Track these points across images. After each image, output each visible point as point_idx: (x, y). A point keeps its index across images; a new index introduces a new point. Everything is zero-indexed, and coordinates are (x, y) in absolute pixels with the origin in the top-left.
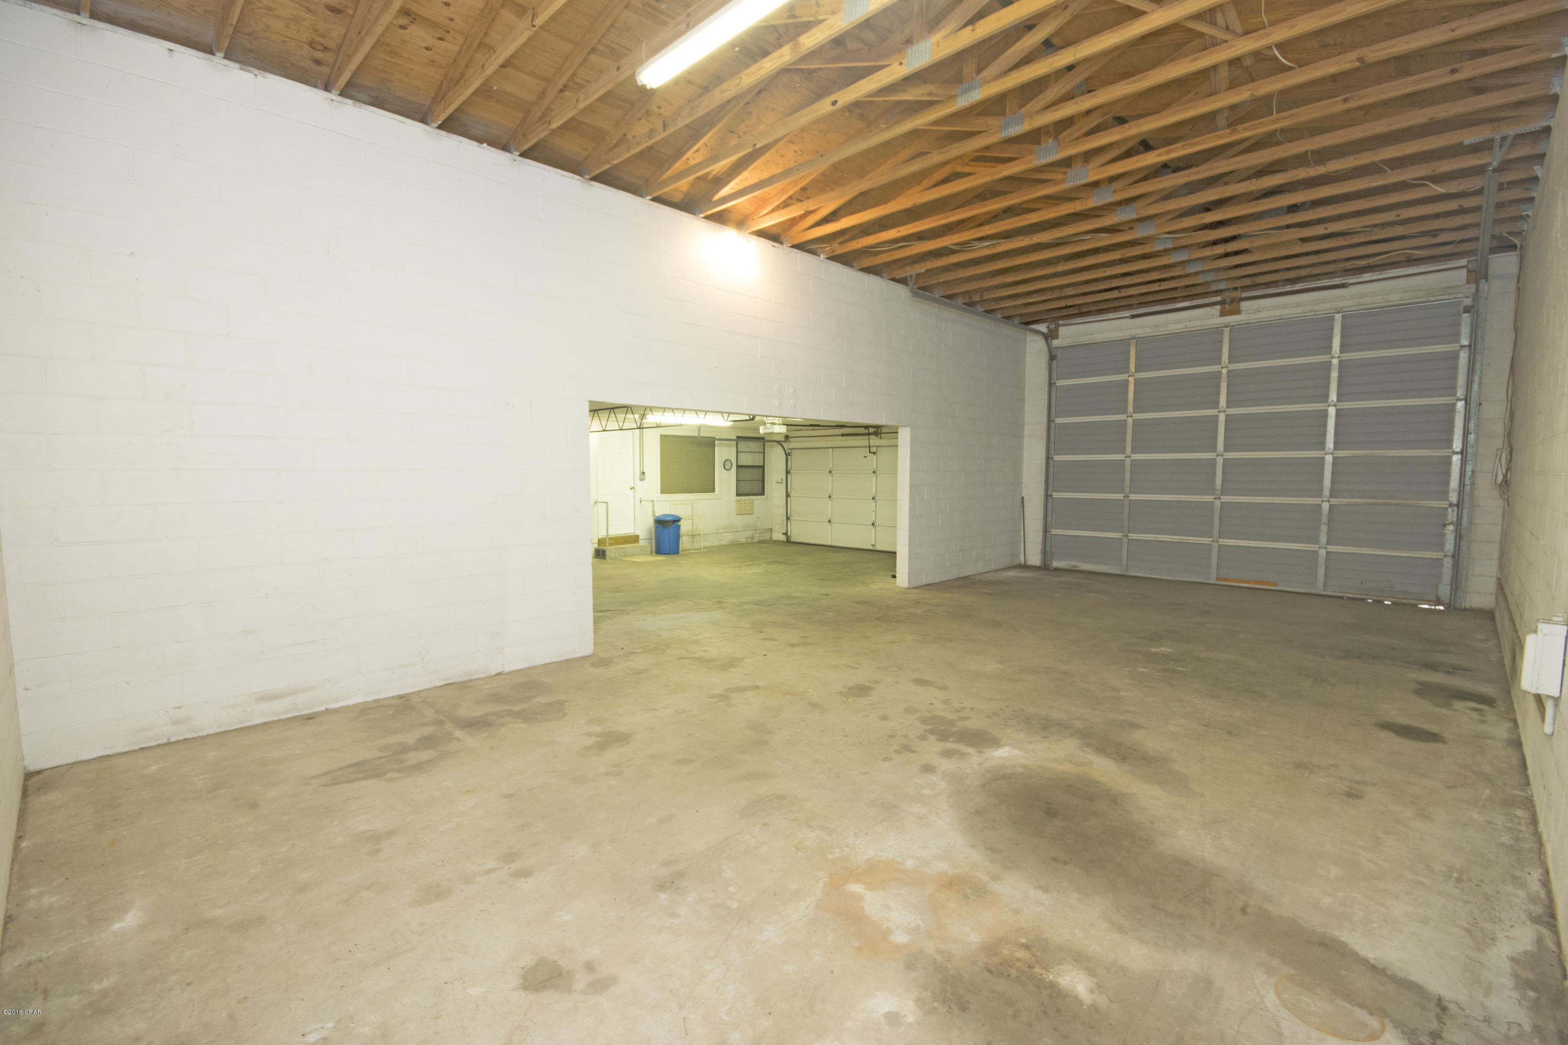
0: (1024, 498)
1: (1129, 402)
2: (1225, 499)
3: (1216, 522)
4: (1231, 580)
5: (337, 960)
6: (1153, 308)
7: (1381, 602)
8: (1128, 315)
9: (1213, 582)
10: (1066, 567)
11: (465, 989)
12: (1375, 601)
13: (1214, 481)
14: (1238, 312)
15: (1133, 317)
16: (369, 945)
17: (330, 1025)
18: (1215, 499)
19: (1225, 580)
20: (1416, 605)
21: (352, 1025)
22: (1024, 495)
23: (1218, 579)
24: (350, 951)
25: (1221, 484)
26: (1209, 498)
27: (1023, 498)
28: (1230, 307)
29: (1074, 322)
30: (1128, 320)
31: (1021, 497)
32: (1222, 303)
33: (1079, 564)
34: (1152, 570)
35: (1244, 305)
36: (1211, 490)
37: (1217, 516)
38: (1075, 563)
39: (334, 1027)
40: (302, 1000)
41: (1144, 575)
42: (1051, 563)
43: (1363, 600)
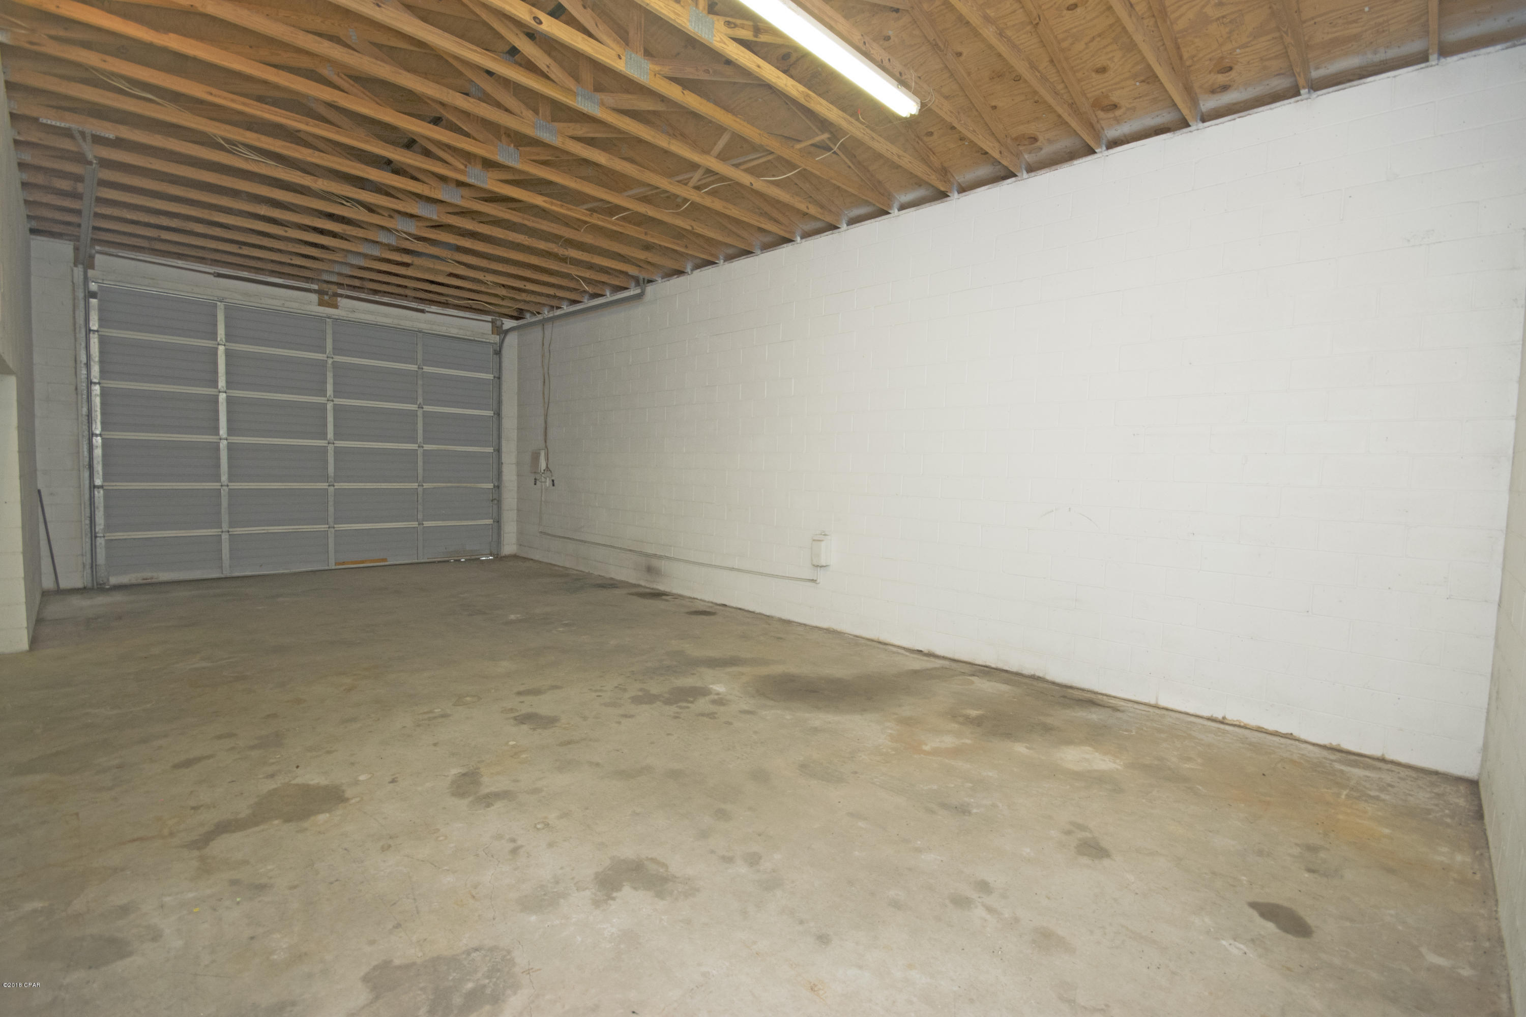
0: (42, 491)
1: (220, 375)
2: (338, 485)
3: (331, 509)
4: (348, 563)
5: (1174, 973)
6: (240, 272)
7: (459, 561)
8: (212, 271)
9: (333, 568)
10: (134, 581)
11: (1133, 883)
12: (455, 561)
13: (326, 468)
14: (336, 306)
15: (219, 275)
16: (1141, 958)
17: (1224, 942)
18: (329, 486)
19: (344, 563)
20: (479, 559)
21: (1212, 930)
22: (40, 486)
23: (336, 564)
24: (1158, 968)
25: (333, 471)
26: (324, 485)
27: (39, 492)
28: (328, 299)
29: (120, 254)
30: (211, 277)
31: (37, 491)
32: (319, 292)
33: (155, 575)
34: (261, 566)
35: (342, 302)
36: (325, 478)
37: (331, 503)
38: (148, 574)
39: (1223, 939)
40: (1225, 973)
41: (253, 573)
42: (108, 580)
43: (448, 561)
